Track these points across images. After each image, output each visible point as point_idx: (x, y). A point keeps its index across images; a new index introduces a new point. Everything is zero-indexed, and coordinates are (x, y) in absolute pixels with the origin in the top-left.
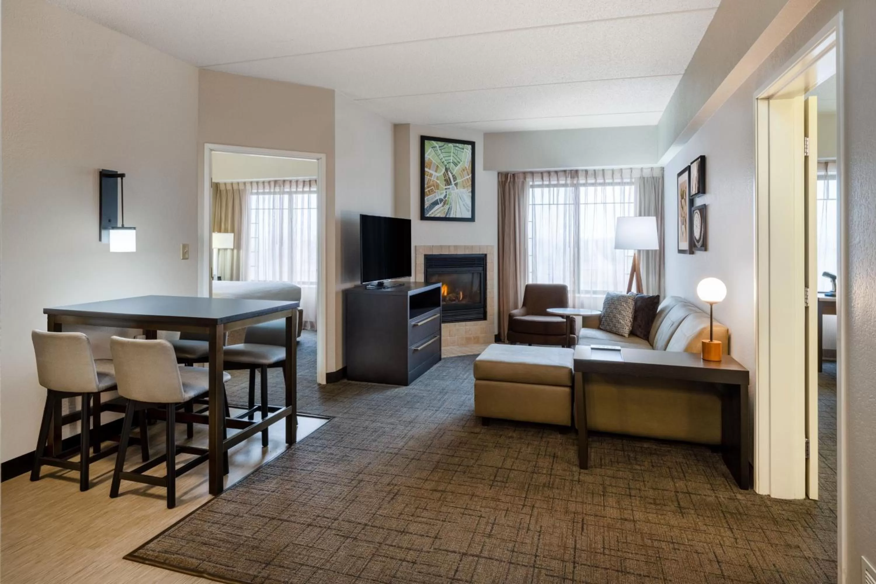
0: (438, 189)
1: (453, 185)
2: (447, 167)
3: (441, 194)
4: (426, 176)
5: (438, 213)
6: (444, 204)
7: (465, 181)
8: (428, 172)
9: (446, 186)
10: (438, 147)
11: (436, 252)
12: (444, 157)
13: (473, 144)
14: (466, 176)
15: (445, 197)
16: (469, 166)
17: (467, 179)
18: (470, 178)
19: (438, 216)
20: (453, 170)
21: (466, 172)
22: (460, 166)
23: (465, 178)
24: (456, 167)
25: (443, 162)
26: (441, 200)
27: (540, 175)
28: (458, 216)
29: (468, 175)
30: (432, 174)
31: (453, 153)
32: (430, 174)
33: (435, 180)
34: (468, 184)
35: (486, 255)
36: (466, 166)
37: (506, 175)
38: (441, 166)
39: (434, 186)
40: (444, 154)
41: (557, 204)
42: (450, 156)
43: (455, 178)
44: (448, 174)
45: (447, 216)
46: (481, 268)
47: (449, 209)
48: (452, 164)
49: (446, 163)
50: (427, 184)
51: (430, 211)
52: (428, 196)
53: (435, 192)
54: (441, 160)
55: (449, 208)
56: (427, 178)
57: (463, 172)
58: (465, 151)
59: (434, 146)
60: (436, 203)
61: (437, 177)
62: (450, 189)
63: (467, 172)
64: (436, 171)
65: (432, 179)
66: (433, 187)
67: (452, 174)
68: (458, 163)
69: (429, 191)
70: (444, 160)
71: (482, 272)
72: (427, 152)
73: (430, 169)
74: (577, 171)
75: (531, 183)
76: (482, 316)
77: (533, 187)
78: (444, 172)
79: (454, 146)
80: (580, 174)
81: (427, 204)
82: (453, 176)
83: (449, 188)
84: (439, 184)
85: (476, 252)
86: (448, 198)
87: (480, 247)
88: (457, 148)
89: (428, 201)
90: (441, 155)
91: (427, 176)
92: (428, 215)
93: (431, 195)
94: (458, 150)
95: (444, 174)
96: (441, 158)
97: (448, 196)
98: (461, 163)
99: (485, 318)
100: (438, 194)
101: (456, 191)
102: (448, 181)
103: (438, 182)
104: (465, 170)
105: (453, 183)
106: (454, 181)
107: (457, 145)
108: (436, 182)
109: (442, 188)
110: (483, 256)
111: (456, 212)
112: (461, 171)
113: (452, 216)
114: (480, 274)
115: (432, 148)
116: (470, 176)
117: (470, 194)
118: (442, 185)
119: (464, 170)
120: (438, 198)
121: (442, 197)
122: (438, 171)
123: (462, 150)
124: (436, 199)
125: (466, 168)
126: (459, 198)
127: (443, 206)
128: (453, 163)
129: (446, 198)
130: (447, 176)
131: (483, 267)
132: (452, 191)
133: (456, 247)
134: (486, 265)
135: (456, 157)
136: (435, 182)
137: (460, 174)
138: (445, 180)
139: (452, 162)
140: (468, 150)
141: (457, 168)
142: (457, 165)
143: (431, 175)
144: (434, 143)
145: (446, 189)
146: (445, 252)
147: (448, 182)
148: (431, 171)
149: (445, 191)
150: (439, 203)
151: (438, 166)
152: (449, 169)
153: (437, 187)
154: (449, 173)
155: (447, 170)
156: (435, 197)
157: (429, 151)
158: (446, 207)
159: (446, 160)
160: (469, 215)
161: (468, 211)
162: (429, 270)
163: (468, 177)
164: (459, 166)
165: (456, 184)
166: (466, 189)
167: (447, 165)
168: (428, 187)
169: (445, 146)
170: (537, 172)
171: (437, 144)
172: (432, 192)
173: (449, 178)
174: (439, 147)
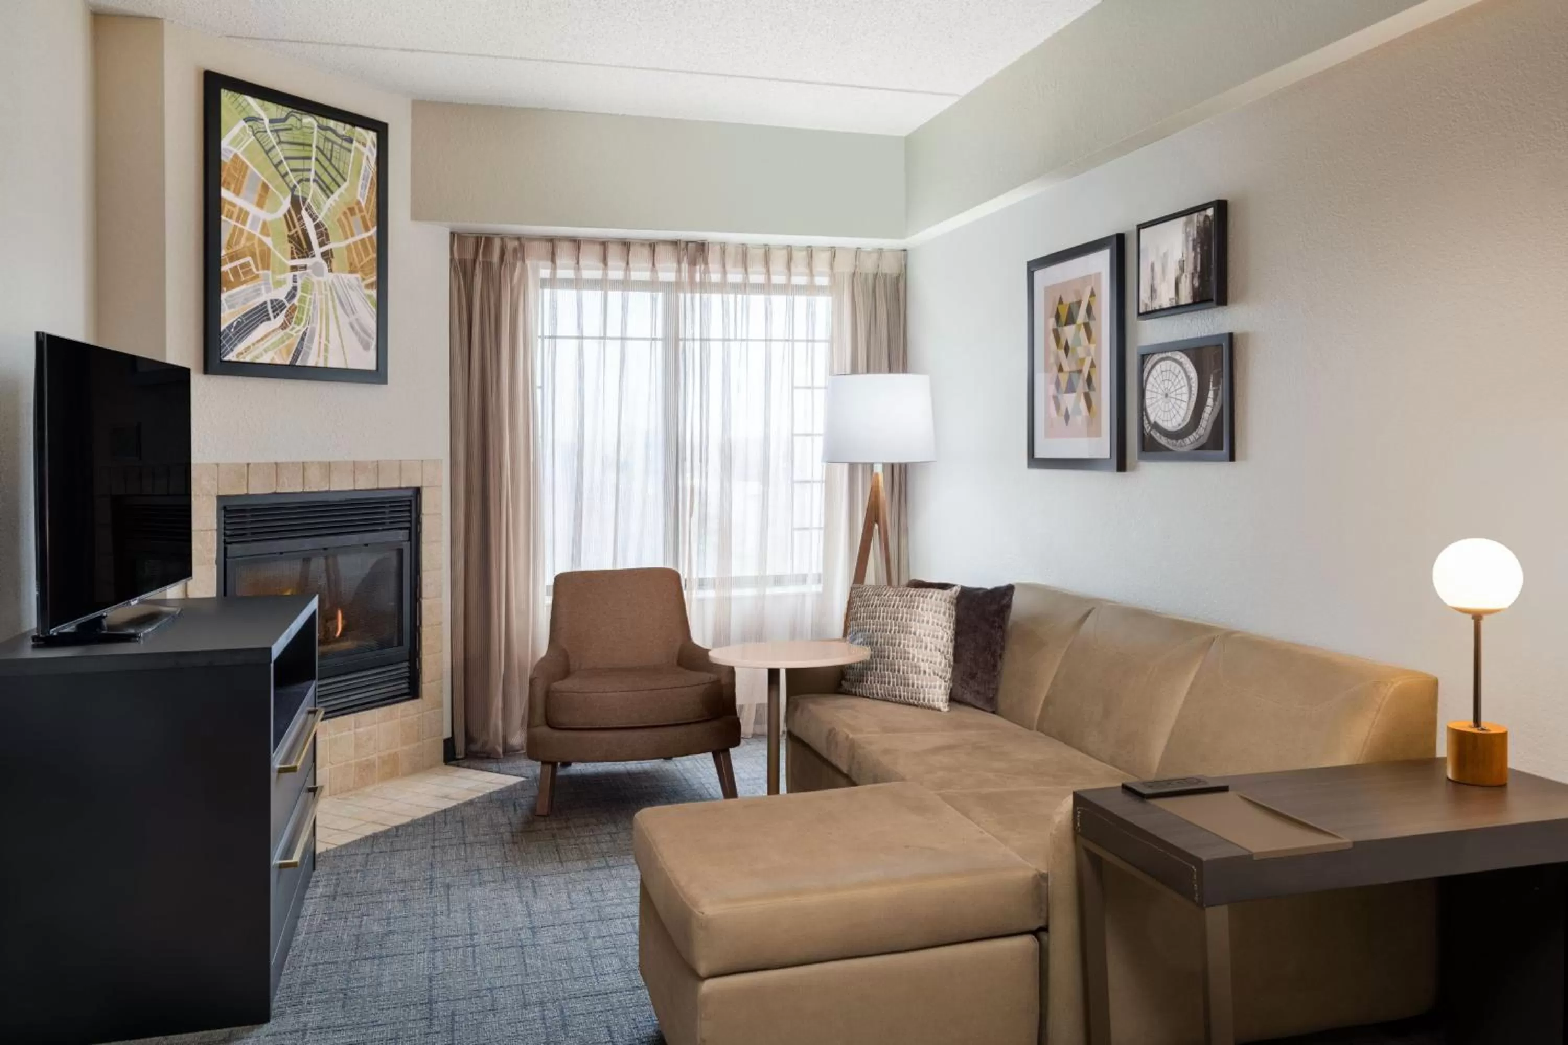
0: (266, 266)
1: (318, 258)
2: (299, 193)
3: (279, 284)
4: (223, 217)
5: (266, 351)
6: (289, 316)
7: (356, 248)
8: (234, 205)
9: (293, 258)
10: (266, 121)
11: (259, 487)
12: (286, 158)
13: (380, 129)
14: (359, 233)
15: (291, 295)
16: (369, 200)
17: (363, 241)
18: (370, 238)
19: (266, 359)
20: (319, 207)
21: (358, 215)
22: (341, 195)
23: (358, 238)
24: (328, 197)
25: (284, 176)
26: (278, 306)
27: (598, 249)
28: (335, 362)
29: (367, 229)
30: (247, 214)
31: (317, 147)
32: (241, 209)
33: (257, 233)
34: (366, 260)
35: (418, 491)
36: (359, 198)
37: (483, 241)
38: (277, 188)
39: (253, 255)
40: (286, 146)
41: (623, 339)
42: (309, 158)
43: (324, 237)
44: (300, 219)
45: (298, 363)
46: (402, 535)
47: (302, 339)
48: (313, 186)
49: (295, 182)
50: (229, 245)
51: (240, 341)
52: (231, 286)
53: (257, 276)
54: (276, 166)
55: (305, 334)
56: (227, 225)
57: (351, 219)
58: (356, 148)
59: (253, 114)
60: (259, 315)
61: (265, 223)
62: (308, 271)
63: (363, 218)
64: (260, 204)
65: (247, 228)
66: (248, 259)
67: (314, 220)
68: (333, 186)
69: (235, 271)
70: (285, 167)
71: (406, 546)
72: (229, 130)
73: (237, 192)
74: (702, 247)
75: (545, 273)
76: (404, 686)
77: (551, 282)
78: (289, 211)
79: (320, 127)
80: (713, 256)
81: (228, 317)
82: (317, 226)
83: (305, 267)
84: (269, 249)
85: (390, 481)
86: (302, 300)
87: (401, 466)
88: (330, 134)
89: (230, 307)
90: (278, 149)
91: (230, 216)
92: (231, 357)
93: (244, 287)
94: (333, 143)
95: (288, 217)
96: (276, 161)
97: (299, 293)
98: (345, 185)
99: (413, 692)
100: (267, 284)
101: (328, 277)
102: (301, 245)
103: (268, 241)
104: (357, 211)
105: (318, 250)
106: (321, 244)
107: (332, 123)
108: (261, 243)
109: (282, 264)
110: (410, 493)
111: (326, 350)
112: (345, 213)
113: (312, 360)
114: (400, 552)
115: (247, 120)
116: (374, 230)
117: (373, 293)
118: (281, 254)
119: (351, 210)
120: (266, 297)
121: (281, 294)
122: (267, 202)
123: (345, 144)
124: (258, 301)
125: (358, 203)
126: (337, 302)
127: (284, 327)
128: (318, 180)
129: (296, 301)
130: (297, 224)
131: (409, 529)
132: (315, 279)
133: (328, 468)
134: (418, 522)
135: (326, 164)
136: (256, 242)
137: (339, 220)
138: (291, 238)
139: (315, 181)
140: (364, 145)
141: (331, 201)
142: (332, 193)
143: (243, 216)
144: (254, 105)
145: (294, 268)
146: (291, 485)
147: (301, 247)
148: (240, 202)
149: (289, 276)
150: (271, 315)
151: (265, 188)
152: (305, 200)
153: (265, 259)
154: (304, 213)
155: (296, 203)
156: (258, 292)
157: (236, 130)
158: (296, 331)
159: (292, 170)
160: (368, 362)
161: (366, 347)
162: (234, 549)
163: (365, 235)
164: (338, 192)
165: (327, 256)
166: (358, 276)
167: (299, 187)
168: (232, 258)
169: (292, 121)
170: (592, 241)
171: (265, 110)
172: (245, 274)
173: (305, 232)
174: (271, 121)
